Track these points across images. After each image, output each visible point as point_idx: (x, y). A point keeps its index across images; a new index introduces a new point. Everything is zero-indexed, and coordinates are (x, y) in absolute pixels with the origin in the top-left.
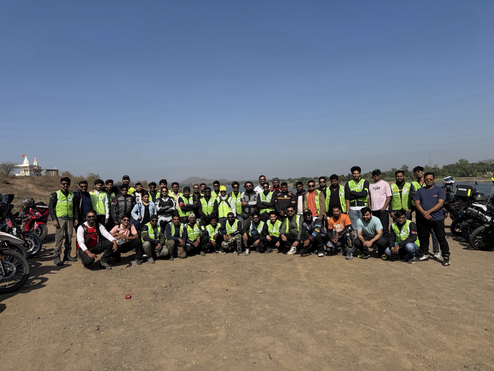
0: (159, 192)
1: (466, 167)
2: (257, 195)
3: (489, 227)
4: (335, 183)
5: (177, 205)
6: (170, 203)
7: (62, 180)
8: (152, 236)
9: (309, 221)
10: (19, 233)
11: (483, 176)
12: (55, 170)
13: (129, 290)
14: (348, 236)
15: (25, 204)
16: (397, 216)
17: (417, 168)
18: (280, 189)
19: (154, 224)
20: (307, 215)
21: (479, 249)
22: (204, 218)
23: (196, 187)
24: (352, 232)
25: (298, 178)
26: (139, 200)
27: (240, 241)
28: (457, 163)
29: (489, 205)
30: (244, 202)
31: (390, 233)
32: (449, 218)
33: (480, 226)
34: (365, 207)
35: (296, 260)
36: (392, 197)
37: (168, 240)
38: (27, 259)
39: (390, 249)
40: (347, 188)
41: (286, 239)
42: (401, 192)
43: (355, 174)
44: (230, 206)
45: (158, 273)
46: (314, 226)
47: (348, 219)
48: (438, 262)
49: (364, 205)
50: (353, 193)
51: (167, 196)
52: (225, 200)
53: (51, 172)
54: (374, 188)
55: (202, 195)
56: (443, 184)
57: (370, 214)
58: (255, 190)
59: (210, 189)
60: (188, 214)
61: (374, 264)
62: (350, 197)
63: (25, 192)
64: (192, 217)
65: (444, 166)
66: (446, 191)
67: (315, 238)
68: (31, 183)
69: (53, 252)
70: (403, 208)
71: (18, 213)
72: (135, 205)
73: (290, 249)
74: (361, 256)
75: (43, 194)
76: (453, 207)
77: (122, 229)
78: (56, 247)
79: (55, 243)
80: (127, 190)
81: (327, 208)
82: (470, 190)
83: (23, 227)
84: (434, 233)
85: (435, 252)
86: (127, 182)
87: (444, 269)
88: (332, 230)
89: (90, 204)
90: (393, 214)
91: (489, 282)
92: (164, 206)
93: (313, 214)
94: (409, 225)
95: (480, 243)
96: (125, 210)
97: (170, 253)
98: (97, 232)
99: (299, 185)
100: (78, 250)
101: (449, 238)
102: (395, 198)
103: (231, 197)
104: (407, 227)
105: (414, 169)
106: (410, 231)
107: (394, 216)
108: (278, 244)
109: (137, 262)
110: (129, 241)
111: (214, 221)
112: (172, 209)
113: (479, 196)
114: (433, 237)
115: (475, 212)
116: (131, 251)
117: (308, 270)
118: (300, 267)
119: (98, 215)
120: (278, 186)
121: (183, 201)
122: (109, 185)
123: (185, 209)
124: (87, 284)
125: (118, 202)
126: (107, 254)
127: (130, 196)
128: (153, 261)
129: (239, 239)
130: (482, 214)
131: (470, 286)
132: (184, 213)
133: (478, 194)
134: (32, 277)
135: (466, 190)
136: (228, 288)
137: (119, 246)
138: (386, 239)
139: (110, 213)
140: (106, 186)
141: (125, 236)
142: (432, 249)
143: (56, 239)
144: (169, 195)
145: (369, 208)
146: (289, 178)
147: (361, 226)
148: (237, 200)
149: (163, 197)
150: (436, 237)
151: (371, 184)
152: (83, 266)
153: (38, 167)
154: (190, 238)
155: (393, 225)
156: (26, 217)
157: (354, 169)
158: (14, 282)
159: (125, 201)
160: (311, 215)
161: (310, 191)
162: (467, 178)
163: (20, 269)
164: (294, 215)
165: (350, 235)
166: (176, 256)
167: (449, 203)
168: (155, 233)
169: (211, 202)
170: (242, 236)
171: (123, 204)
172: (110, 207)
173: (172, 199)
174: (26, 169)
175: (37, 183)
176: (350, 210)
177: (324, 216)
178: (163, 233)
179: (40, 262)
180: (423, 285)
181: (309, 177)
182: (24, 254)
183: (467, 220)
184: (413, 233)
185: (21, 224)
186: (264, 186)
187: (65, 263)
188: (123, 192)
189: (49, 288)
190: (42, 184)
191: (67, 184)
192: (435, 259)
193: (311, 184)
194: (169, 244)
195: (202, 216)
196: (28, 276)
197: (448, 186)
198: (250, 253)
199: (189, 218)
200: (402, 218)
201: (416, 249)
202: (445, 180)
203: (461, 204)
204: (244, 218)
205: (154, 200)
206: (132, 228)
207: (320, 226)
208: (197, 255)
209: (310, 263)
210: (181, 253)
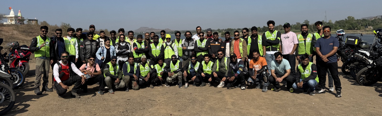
0: (118, 38)
1: (352, 22)
2: (195, 42)
3: (371, 68)
4: (254, 33)
5: (132, 48)
6: (127, 47)
7: (42, 28)
8: (112, 72)
9: (234, 62)
10: (7, 69)
11: (365, 30)
12: (35, 20)
13: (94, 114)
14: (264, 74)
15: (12, 46)
16: (302, 59)
17: (317, 23)
18: (213, 38)
19: (114, 63)
20: (233, 58)
21: (363, 85)
22: (153, 59)
23: (147, 34)
24: (267, 71)
25: (225, 29)
26: (102, 45)
27: (181, 77)
28: (346, 19)
29: (371, 51)
30: (184, 47)
31: (296, 72)
32: (340, 61)
33: (364, 67)
34: (278, 52)
35: (224, 91)
36: (298, 44)
37: (124, 75)
38: (13, 89)
39: (296, 84)
40: (264, 37)
41: (217, 75)
42: (305, 41)
43: (270, 26)
44: (173, 50)
45: (117, 101)
46: (238, 66)
47: (265, 61)
48: (332, 95)
49: (277, 50)
50: (268, 41)
51: (124, 42)
52: (169, 45)
53: (32, 21)
54: (284, 38)
55: (152, 41)
56: (337, 35)
57: (281, 57)
58: (193, 38)
59: (158, 37)
60: (140, 55)
61: (284, 95)
62: (267, 44)
63: (11, 37)
64: (143, 58)
65: (336, 21)
66: (339, 40)
67: (239, 75)
68: (16, 30)
69: (34, 84)
70: (307, 53)
71: (6, 54)
72: (99, 48)
73: (220, 83)
74: (274, 89)
75: (26, 38)
76: (343, 53)
77: (89, 67)
78: (36, 80)
79: (36, 77)
80: (92, 36)
81: (248, 52)
82: (357, 40)
83: (10, 65)
84: (330, 72)
85: (330, 86)
86: (93, 30)
87: (337, 99)
88: (253, 69)
89: (63, 47)
90: (299, 57)
91: (371, 110)
92: (121, 49)
93: (237, 57)
94: (311, 66)
95: (364, 80)
96: (91, 52)
97: (126, 85)
98: (69, 69)
99: (227, 35)
100: (54, 82)
101: (340, 76)
102: (300, 45)
103: (174, 43)
104: (309, 67)
105: (315, 23)
106: (312, 71)
107: (300, 59)
108: (210, 79)
109: (100, 93)
110: (94, 76)
111: (161, 61)
112: (128, 52)
113: (364, 44)
114: (329, 75)
115: (361, 57)
116: (96, 84)
117: (234, 100)
118: (227, 97)
119: (70, 55)
120: (211, 35)
121: (137, 46)
122: (79, 32)
123: (139, 52)
124: (61, 109)
125: (85, 45)
126: (77, 86)
127: (95, 41)
128: (113, 92)
129: (180, 75)
130: (366, 58)
131: (357, 113)
132: (137, 55)
133: (362, 43)
134: (17, 104)
135: (354, 40)
136: (172, 113)
137: (87, 80)
138: (293, 77)
139: (79, 54)
140: (76, 33)
141: (91, 72)
142: (328, 84)
143: (36, 74)
144: (126, 41)
145: (281, 53)
146: (218, 29)
147: (274, 66)
148: (179, 46)
149: (121, 42)
150: (331, 75)
151: (282, 35)
152: (57, 95)
153: (22, 17)
154: (142, 74)
155: (299, 66)
156: (13, 56)
157: (269, 22)
158: (3, 107)
159: (91, 45)
160: (236, 58)
161: (236, 39)
162: (353, 30)
163: (7, 97)
164: (223, 57)
165: (266, 73)
166: (131, 88)
167: (340, 49)
168: (114, 70)
169: (159, 47)
170: (183, 73)
171: (89, 47)
172: (79, 49)
173: (128, 44)
174: (12, 19)
175: (21, 30)
176: (266, 54)
177: (246, 58)
178: (121, 70)
179: (23, 92)
180: (321, 112)
181: (233, 28)
182: (11, 86)
183: (354, 63)
184: (314, 72)
185: (9, 62)
186: (200, 35)
187: (43, 93)
188: (90, 38)
189: (30, 113)
190: (25, 31)
191: (46, 31)
192: (330, 92)
193: (237, 33)
194: (125, 79)
195: (152, 58)
196: (14, 103)
197: (340, 37)
198: (188, 86)
199: (141, 59)
200: (306, 60)
201: (316, 84)
202: (338, 32)
203: (350, 51)
204: (184, 60)
205: (114, 45)
206: (96, 66)
207: (243, 66)
208: (147, 87)
209: (235, 94)
210: (135, 86)
